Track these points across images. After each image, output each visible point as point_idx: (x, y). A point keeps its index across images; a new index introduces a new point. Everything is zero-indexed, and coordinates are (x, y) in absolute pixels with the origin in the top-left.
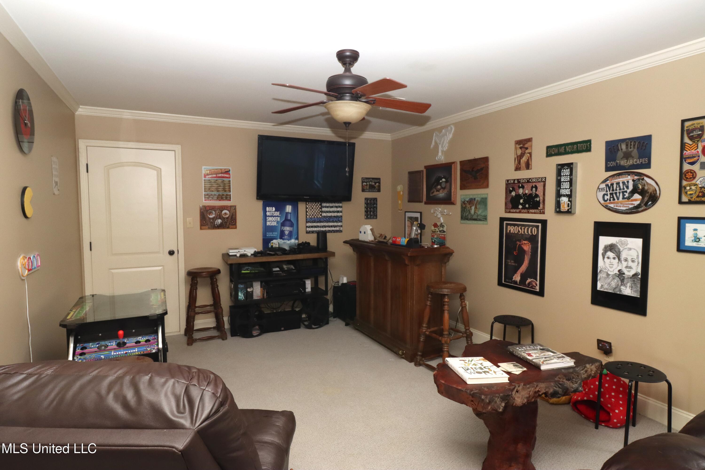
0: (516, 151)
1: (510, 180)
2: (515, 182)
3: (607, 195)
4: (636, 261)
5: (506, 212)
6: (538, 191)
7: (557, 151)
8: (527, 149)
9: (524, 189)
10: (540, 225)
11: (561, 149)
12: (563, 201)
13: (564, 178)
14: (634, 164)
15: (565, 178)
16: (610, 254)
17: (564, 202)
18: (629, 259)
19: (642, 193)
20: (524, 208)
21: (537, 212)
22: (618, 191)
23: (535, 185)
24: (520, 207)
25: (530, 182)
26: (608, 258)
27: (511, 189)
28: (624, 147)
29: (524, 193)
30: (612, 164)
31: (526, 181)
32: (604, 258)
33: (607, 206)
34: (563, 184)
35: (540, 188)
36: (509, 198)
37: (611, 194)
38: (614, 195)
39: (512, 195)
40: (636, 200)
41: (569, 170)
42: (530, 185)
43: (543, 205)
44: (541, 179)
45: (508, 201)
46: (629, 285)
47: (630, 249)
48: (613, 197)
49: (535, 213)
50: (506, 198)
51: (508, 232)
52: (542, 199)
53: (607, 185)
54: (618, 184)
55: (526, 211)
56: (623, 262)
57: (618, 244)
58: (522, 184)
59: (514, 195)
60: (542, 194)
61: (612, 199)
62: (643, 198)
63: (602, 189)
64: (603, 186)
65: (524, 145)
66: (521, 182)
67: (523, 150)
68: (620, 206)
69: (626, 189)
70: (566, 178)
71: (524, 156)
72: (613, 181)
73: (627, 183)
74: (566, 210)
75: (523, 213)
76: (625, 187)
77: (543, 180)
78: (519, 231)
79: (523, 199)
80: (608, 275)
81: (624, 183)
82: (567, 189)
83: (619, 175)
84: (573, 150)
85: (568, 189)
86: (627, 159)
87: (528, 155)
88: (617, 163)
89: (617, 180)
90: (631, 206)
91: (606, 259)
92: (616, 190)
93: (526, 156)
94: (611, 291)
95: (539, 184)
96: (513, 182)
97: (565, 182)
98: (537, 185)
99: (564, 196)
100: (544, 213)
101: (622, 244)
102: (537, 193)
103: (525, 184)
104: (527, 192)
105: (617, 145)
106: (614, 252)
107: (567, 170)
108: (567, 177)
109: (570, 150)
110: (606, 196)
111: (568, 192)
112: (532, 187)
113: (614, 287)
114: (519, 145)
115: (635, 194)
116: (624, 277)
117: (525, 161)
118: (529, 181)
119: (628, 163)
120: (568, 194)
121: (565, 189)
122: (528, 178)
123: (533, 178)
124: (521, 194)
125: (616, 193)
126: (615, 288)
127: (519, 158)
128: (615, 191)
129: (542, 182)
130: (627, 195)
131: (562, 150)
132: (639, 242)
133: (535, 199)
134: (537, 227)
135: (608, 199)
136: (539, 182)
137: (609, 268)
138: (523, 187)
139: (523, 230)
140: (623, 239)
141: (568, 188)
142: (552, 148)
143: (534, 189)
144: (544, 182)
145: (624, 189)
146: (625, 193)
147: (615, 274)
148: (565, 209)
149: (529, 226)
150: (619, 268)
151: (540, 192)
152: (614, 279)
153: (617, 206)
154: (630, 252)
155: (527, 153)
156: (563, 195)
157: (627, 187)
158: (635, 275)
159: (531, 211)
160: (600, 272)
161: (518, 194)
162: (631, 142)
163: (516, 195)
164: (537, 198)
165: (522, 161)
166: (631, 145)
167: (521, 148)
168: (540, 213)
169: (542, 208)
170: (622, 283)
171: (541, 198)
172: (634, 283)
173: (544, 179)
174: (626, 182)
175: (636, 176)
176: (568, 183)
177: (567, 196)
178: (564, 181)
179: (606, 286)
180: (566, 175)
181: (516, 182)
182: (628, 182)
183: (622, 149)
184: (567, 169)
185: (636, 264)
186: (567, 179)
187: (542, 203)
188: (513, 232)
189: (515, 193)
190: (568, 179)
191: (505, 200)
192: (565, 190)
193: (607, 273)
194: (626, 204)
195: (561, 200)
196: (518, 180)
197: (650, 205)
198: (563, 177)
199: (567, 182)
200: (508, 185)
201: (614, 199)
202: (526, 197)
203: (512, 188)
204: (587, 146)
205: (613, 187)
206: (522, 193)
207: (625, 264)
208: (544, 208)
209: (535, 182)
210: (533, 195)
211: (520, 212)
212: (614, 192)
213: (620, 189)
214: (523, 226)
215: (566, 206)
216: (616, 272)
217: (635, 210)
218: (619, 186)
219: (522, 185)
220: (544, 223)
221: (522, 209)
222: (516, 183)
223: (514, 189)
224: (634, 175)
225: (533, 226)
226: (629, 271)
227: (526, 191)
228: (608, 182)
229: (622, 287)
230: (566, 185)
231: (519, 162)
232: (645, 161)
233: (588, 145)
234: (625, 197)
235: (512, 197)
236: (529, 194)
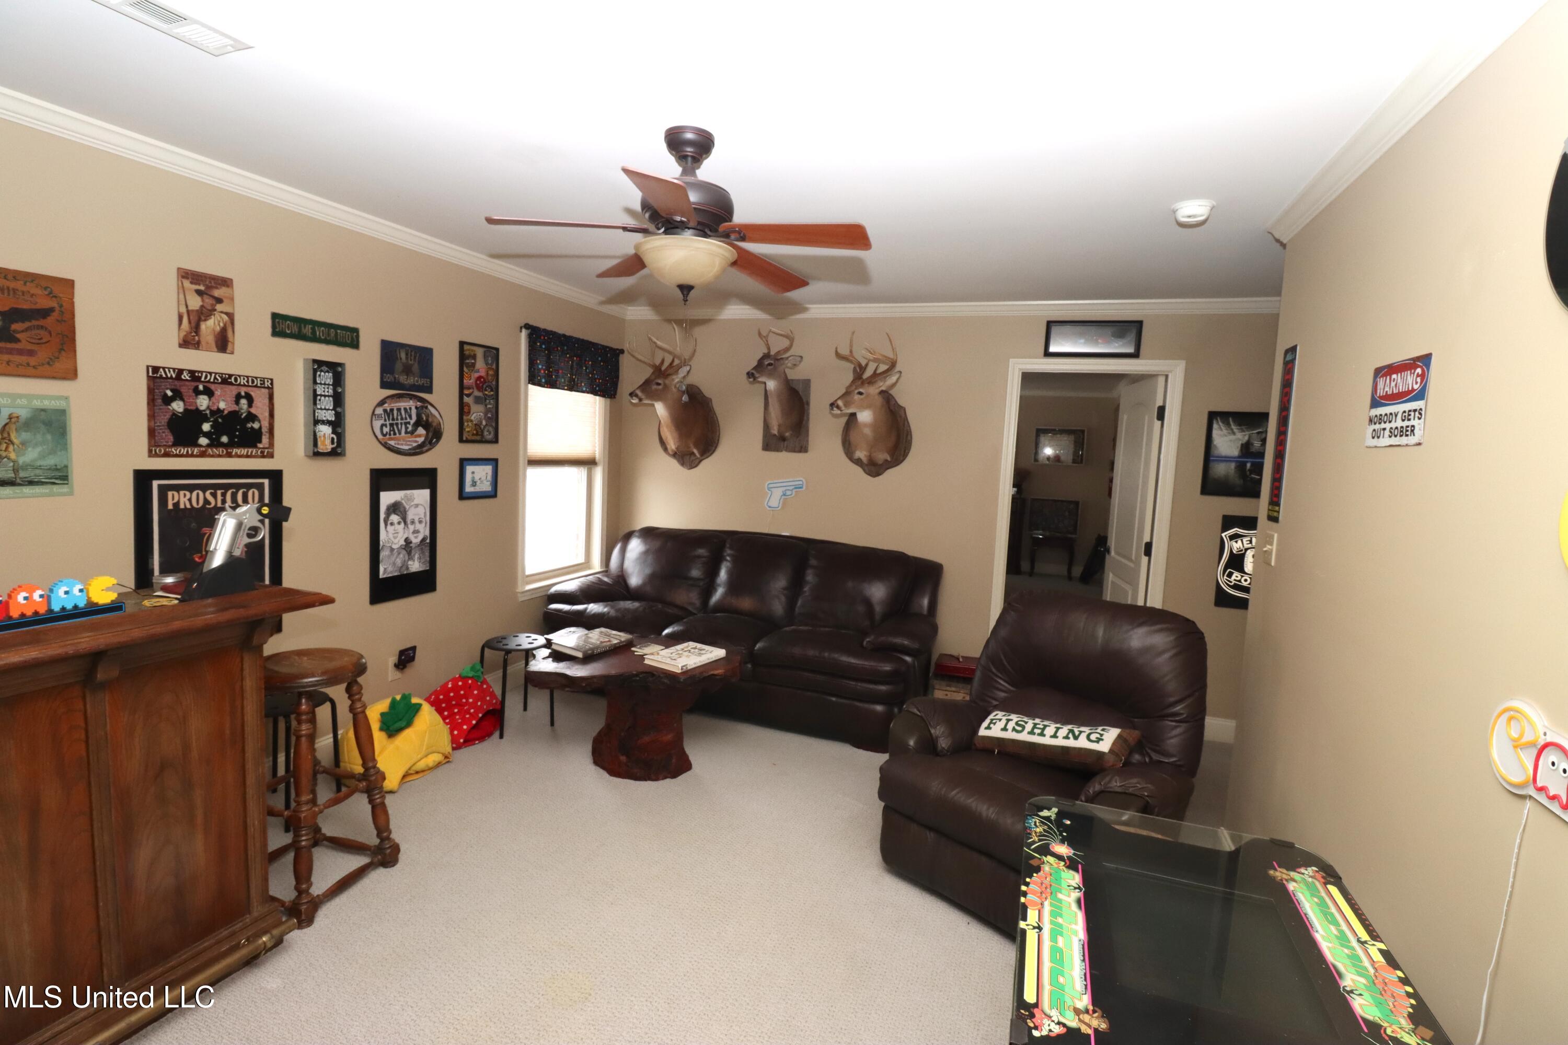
0: (182, 296)
1: (164, 368)
2: (183, 377)
3: (386, 426)
4: (424, 520)
5: (151, 454)
6: (257, 407)
7: (297, 330)
8: (219, 301)
9: (212, 398)
10: (266, 482)
11: (305, 327)
12: (322, 433)
13: (323, 390)
14: (414, 385)
15: (324, 388)
16: (394, 518)
17: (325, 434)
18: (416, 521)
19: (427, 426)
20: (215, 443)
21: (253, 454)
22: (399, 421)
23: (246, 393)
24: (203, 441)
25: (231, 384)
26: (392, 524)
27: (169, 393)
28: (403, 355)
29: (214, 408)
30: (389, 378)
31: (218, 380)
32: (386, 525)
33: (386, 443)
34: (320, 400)
35: (260, 402)
36: (164, 419)
37: (391, 425)
38: (395, 427)
39: (174, 410)
40: (420, 436)
41: (331, 374)
42: (233, 391)
43: (269, 438)
44: (261, 380)
45: (159, 426)
46: (417, 556)
47: (417, 506)
48: (394, 430)
49: (247, 456)
50: (152, 416)
51: (170, 507)
52: (268, 425)
53: (385, 411)
54: (399, 410)
55: (221, 451)
56: (410, 526)
57: (403, 502)
58: (205, 384)
59: (181, 410)
60: (267, 414)
61: (392, 433)
62: (427, 434)
63: (379, 416)
64: (379, 411)
65: (209, 288)
66: (203, 379)
67: (209, 301)
68: (402, 444)
69: (408, 420)
70: (327, 390)
71: (213, 317)
72: (392, 405)
73: (409, 411)
74: (329, 450)
75: (212, 456)
76: (407, 416)
77: (267, 384)
78: (207, 502)
79: (211, 423)
80: (392, 550)
81: (405, 409)
82: (329, 409)
83: (399, 397)
84: (328, 336)
85: (330, 411)
86: (407, 375)
87: (225, 317)
88: (395, 378)
89: (397, 404)
90: (415, 444)
91: (389, 527)
92: (397, 419)
93: (219, 318)
94: (396, 574)
95: (258, 392)
96: (174, 376)
97: (325, 396)
98: (252, 394)
99: (323, 422)
100: (271, 456)
101: (408, 500)
102: (253, 410)
103: (216, 385)
104: (222, 405)
105: (396, 351)
106: (399, 514)
107: (327, 374)
108: (328, 388)
109: (323, 335)
110: (384, 428)
111: (330, 416)
112: (238, 397)
113: (400, 565)
114: (191, 283)
115: (418, 427)
116: (411, 547)
117: (214, 330)
118: (226, 380)
119: (409, 381)
120: (332, 420)
121: (325, 409)
122: (225, 374)
123: (240, 376)
124: (204, 411)
125: (397, 424)
126: (401, 567)
127: (198, 318)
128: (396, 422)
129: (264, 387)
130: (410, 428)
131: (307, 330)
132: (425, 494)
133: (249, 425)
134: (260, 487)
135: (387, 432)
136: (256, 386)
137: (393, 539)
138: (209, 393)
139: (219, 498)
140: (408, 492)
141: (331, 408)
142: (286, 321)
143: (244, 402)
144: (268, 388)
145: (406, 419)
146: (408, 425)
147: (401, 545)
148: (327, 449)
149: (238, 487)
150: (405, 536)
151: (260, 408)
152: (399, 554)
153: (398, 444)
154: (417, 509)
155: (222, 312)
156: (320, 420)
157: (410, 417)
158: (424, 540)
159: (235, 451)
160: (382, 548)
161: (193, 408)
162: (411, 351)
163: (186, 410)
164: (253, 423)
165: (207, 328)
166: (411, 355)
167: (199, 292)
168: (263, 456)
169: (267, 446)
170: (409, 556)
171: (265, 424)
172: (423, 552)
173: (268, 381)
174: (408, 407)
175: (419, 401)
176: (331, 399)
177: (329, 423)
178: (323, 394)
179: (390, 569)
180: (327, 383)
181: (185, 376)
182: (410, 409)
183: (401, 359)
184: (328, 372)
185: (423, 524)
186: (328, 392)
187: (267, 435)
188: (188, 506)
189: (185, 405)
190: (331, 392)
191: (149, 420)
192: (324, 411)
193: (391, 547)
194: (409, 441)
195: (317, 431)
196: (192, 373)
197: (434, 443)
198: (319, 385)
199: (329, 396)
200: (158, 380)
201: (395, 434)
202: (221, 417)
203: (172, 390)
204: (352, 338)
205: (393, 415)
206: (208, 407)
207: (411, 528)
208: (271, 445)
209: (244, 385)
210: (242, 414)
211: (203, 455)
212: (394, 422)
213: (402, 419)
214: (220, 489)
215: (328, 442)
216: (402, 542)
217: (417, 451)
218: (401, 414)
219: (204, 387)
220: (276, 477)
221: (208, 446)
222: (187, 380)
223: (177, 395)
224: (416, 401)
225: (249, 486)
226: (416, 537)
227: (219, 403)
228: (386, 405)
229: (410, 563)
230: (328, 403)
231: (196, 329)
232: (427, 383)
233: (354, 337)
234: (408, 430)
235: (174, 414)
236: (230, 413)
